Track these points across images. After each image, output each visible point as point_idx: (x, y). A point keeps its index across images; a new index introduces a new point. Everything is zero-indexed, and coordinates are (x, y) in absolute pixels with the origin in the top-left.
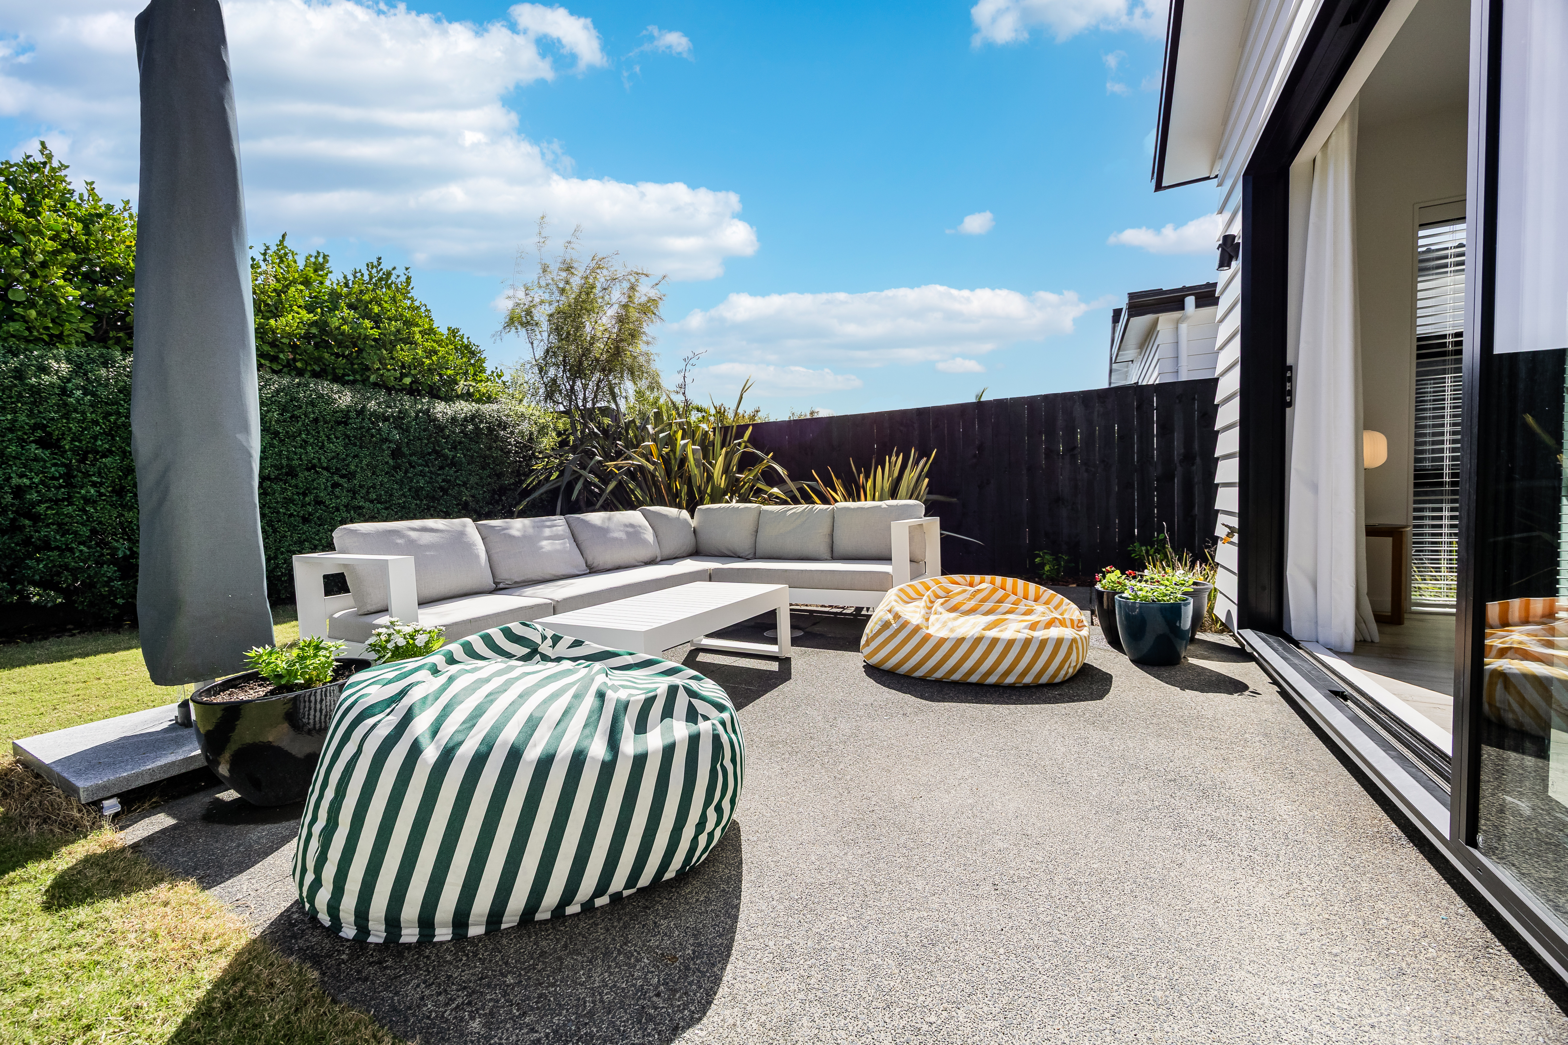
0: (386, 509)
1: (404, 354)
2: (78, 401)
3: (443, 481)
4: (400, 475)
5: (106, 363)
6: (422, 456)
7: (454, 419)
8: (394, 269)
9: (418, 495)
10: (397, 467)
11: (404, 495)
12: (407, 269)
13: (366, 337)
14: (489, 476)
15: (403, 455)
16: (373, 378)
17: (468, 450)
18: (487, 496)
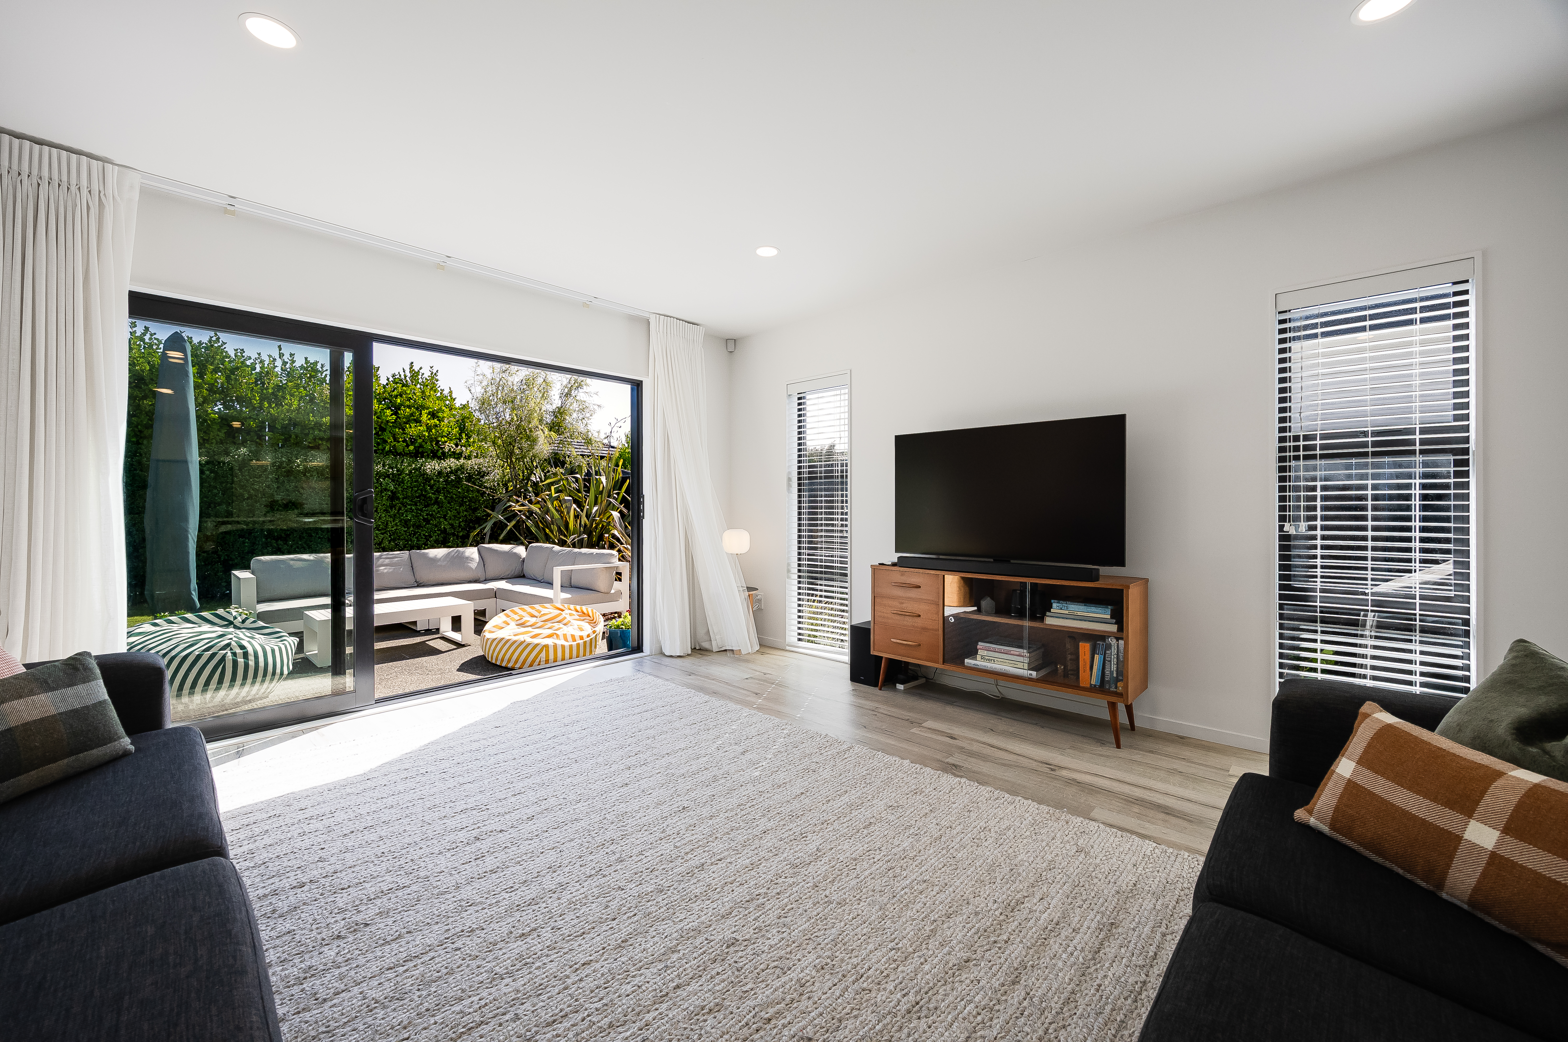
0: (382, 534)
1: (413, 430)
2: (208, 477)
3: (427, 515)
4: (393, 512)
5: (227, 454)
6: (412, 498)
7: (440, 473)
8: (421, 368)
9: (407, 525)
10: (392, 506)
11: (396, 525)
12: (431, 368)
13: (388, 422)
14: (466, 511)
15: (398, 498)
16: (387, 448)
17: (449, 493)
18: (462, 524)
